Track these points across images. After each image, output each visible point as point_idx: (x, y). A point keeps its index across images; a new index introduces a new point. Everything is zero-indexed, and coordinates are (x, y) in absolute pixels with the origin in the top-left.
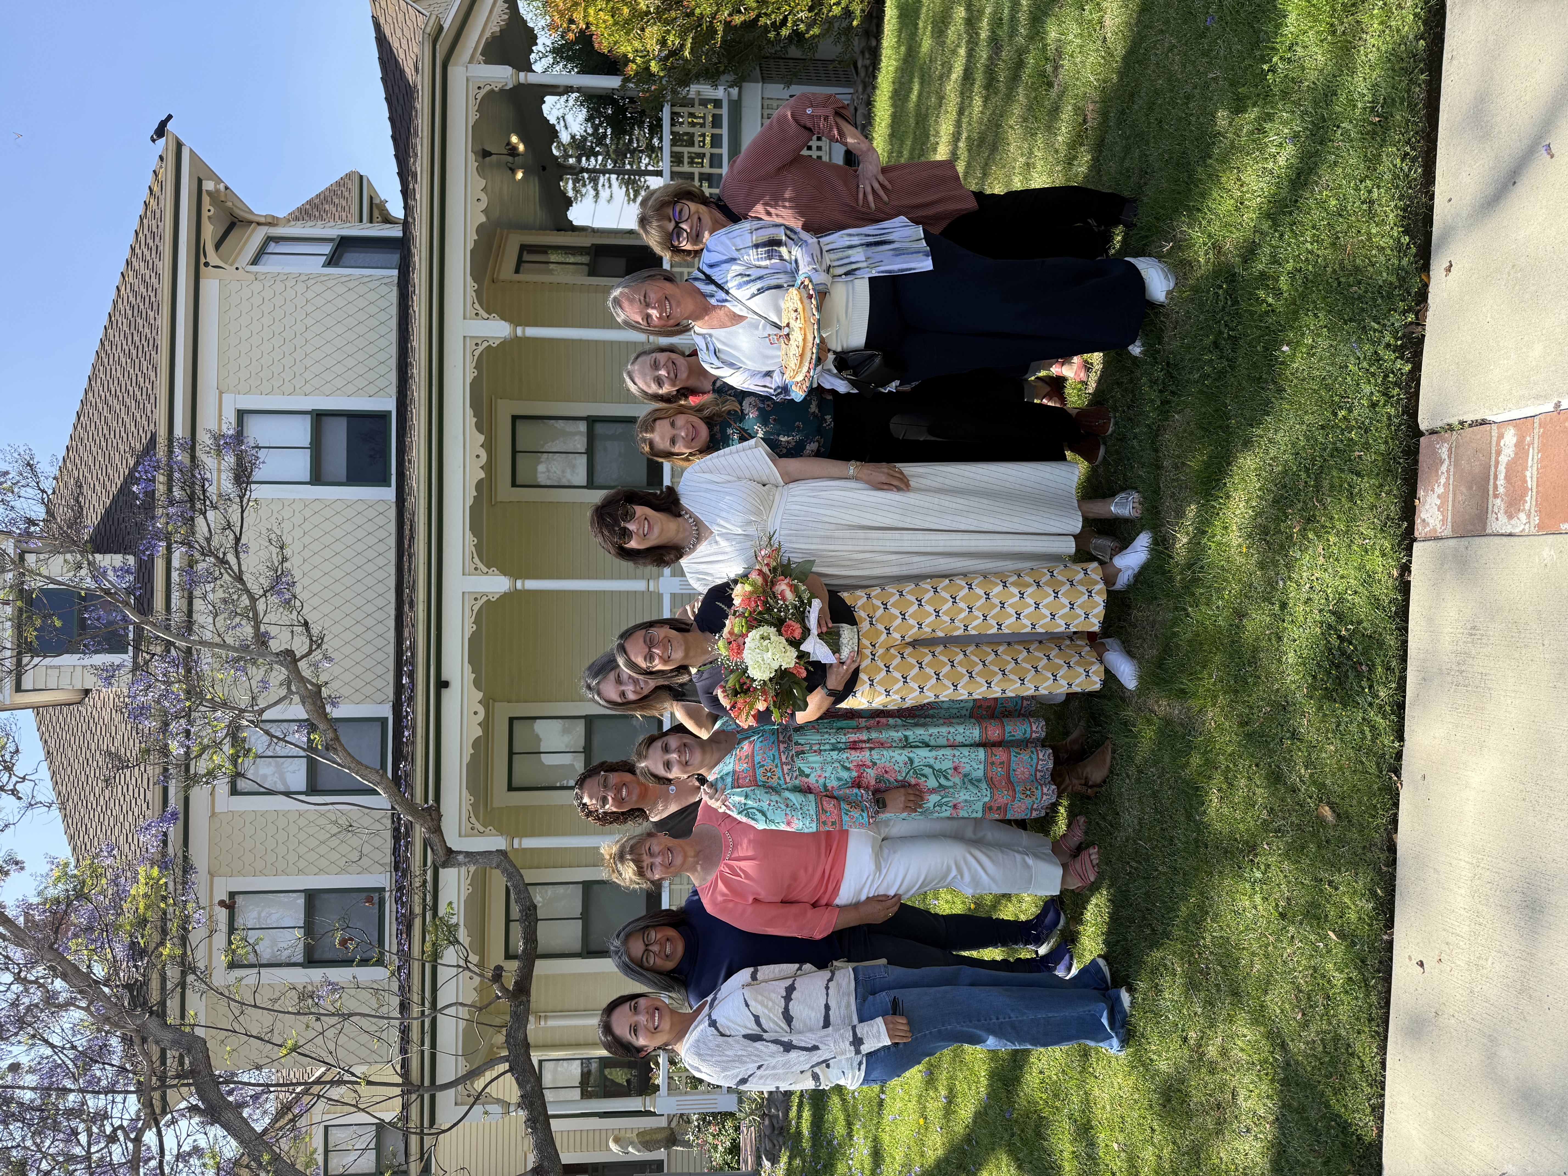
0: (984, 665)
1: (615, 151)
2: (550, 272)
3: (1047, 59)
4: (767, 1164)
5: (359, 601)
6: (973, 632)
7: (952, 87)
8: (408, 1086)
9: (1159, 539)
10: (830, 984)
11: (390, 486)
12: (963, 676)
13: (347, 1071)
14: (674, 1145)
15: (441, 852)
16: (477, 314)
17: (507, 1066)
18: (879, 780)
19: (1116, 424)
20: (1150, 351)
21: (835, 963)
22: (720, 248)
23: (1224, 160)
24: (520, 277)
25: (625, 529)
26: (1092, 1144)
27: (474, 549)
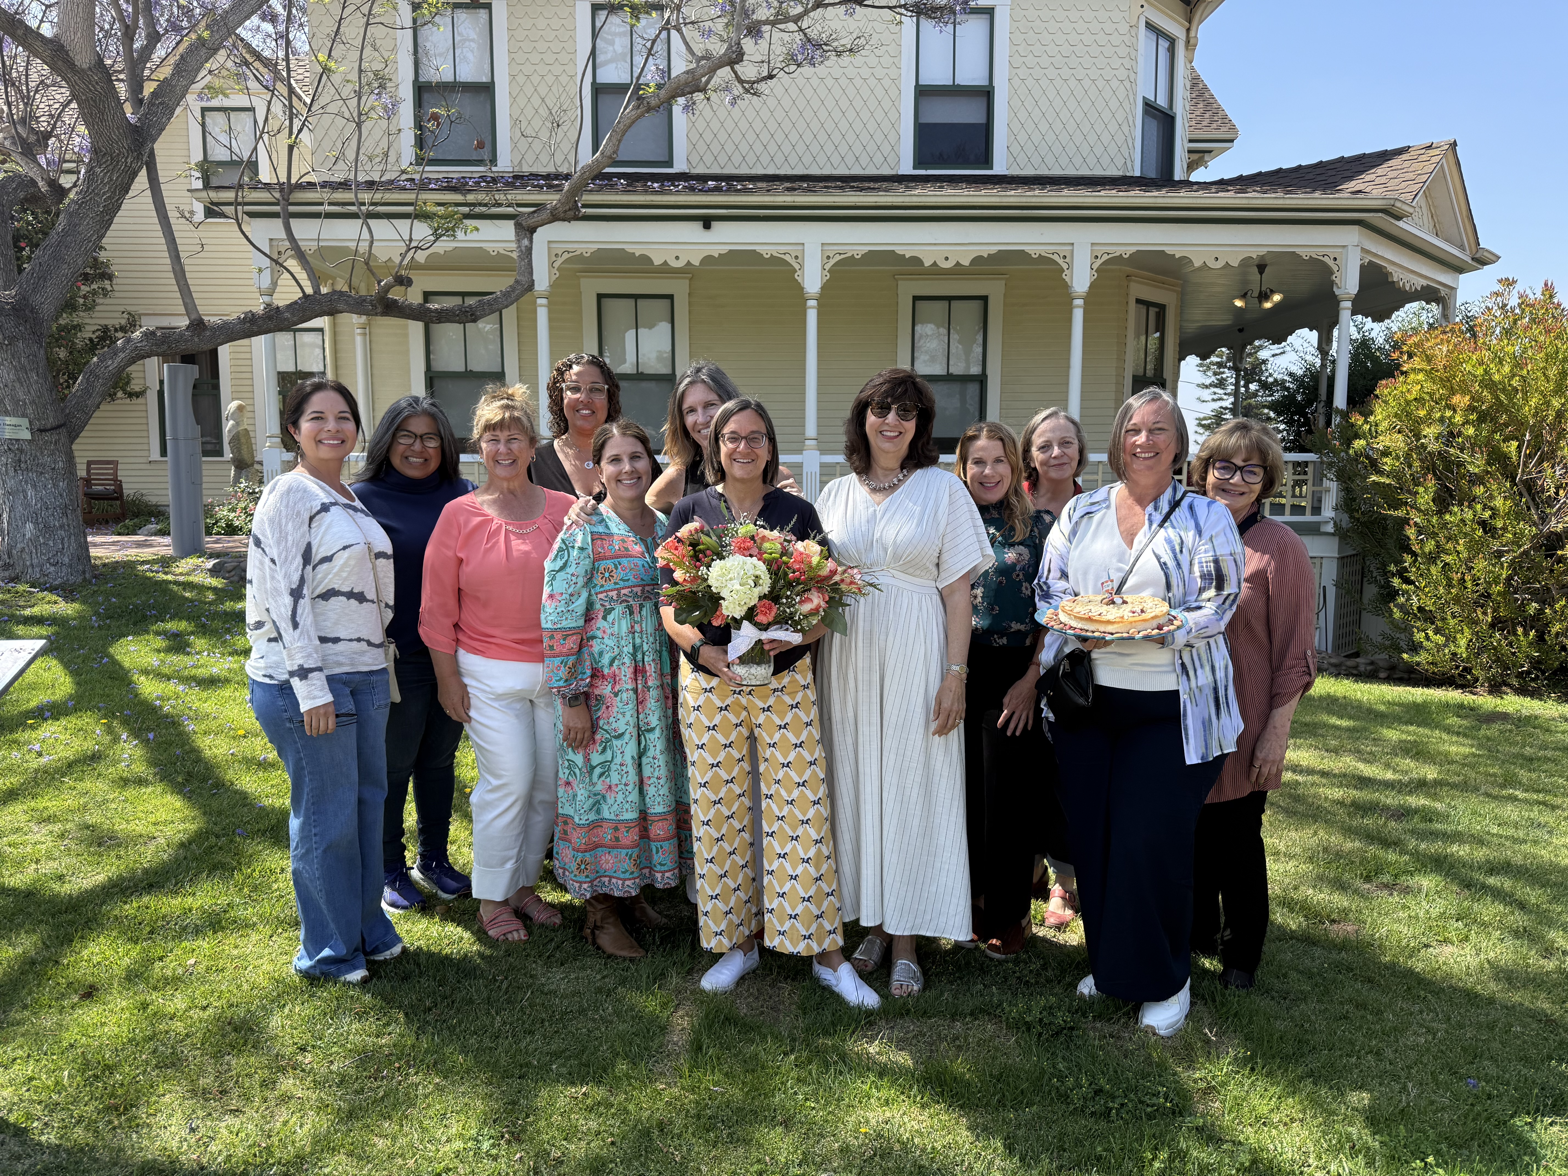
0: (728, 817)
1: (1250, 404)
2: (1138, 337)
3: (1396, 876)
4: (210, 564)
5: (794, 137)
6: (764, 805)
7: (1348, 763)
8: (288, 189)
9: (872, 1018)
10: (364, 644)
11: (914, 168)
12: (716, 794)
13: (303, 124)
14: (236, 467)
15: (531, 221)
16: (1097, 257)
17: (309, 290)
18: (600, 699)
19: (1000, 962)
20: (1085, 1006)
21: (392, 647)
22: (1213, 517)
23: (1315, 1102)
24: (1132, 304)
25: (889, 409)
26: (198, 931)
27: (849, 255)
